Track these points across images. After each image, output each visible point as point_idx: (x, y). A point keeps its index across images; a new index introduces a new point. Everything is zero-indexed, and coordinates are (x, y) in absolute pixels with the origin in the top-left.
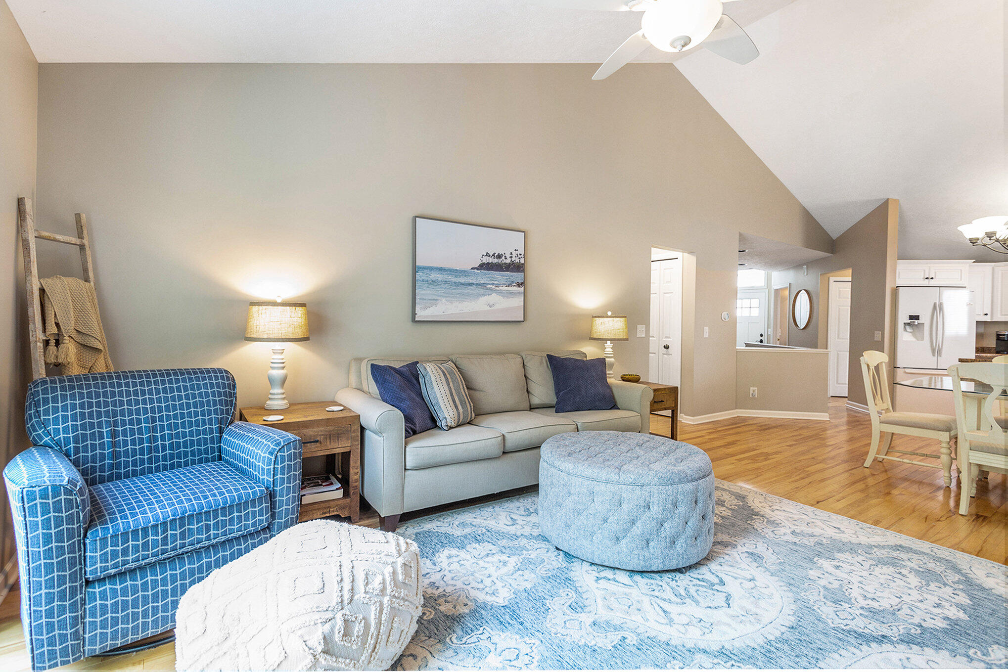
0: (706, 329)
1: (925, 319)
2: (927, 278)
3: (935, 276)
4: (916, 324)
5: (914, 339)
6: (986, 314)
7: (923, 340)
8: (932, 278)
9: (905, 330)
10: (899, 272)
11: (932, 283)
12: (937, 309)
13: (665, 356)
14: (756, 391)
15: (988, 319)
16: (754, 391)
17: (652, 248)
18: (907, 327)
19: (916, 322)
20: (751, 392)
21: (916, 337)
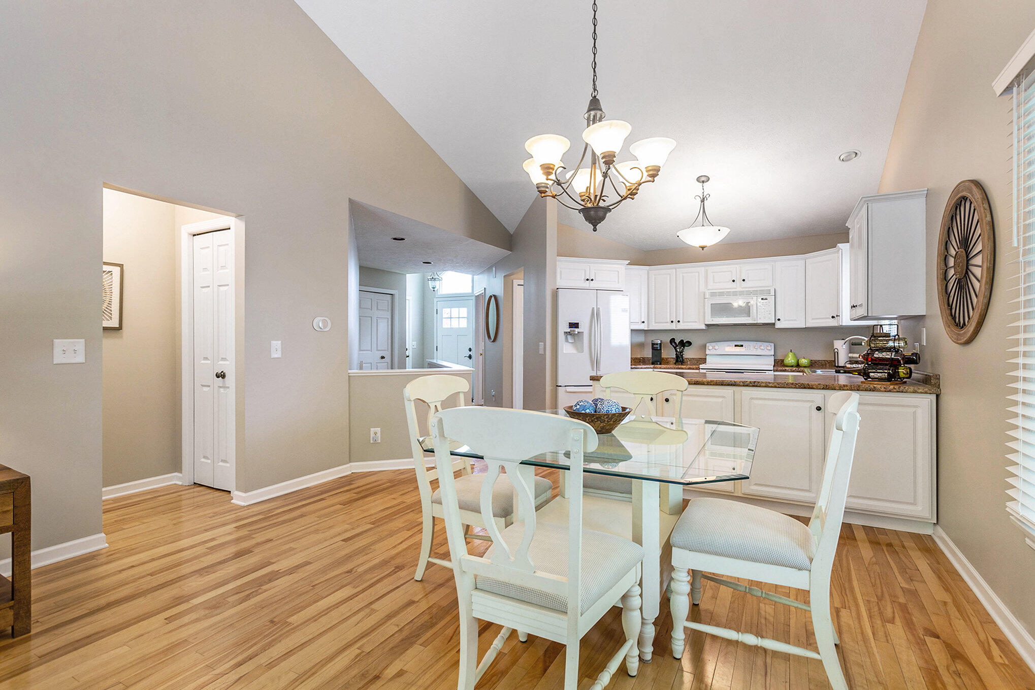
0: (276, 344)
1: (584, 328)
2: (587, 280)
3: (595, 278)
4: (577, 333)
5: (574, 351)
6: (643, 322)
7: (583, 352)
8: (592, 280)
9: (567, 340)
10: (561, 272)
11: (593, 285)
12: (595, 315)
13: (222, 390)
14: (379, 434)
15: (644, 327)
16: (376, 433)
17: (104, 188)
18: (569, 337)
19: (577, 330)
20: (372, 435)
21: (577, 349)
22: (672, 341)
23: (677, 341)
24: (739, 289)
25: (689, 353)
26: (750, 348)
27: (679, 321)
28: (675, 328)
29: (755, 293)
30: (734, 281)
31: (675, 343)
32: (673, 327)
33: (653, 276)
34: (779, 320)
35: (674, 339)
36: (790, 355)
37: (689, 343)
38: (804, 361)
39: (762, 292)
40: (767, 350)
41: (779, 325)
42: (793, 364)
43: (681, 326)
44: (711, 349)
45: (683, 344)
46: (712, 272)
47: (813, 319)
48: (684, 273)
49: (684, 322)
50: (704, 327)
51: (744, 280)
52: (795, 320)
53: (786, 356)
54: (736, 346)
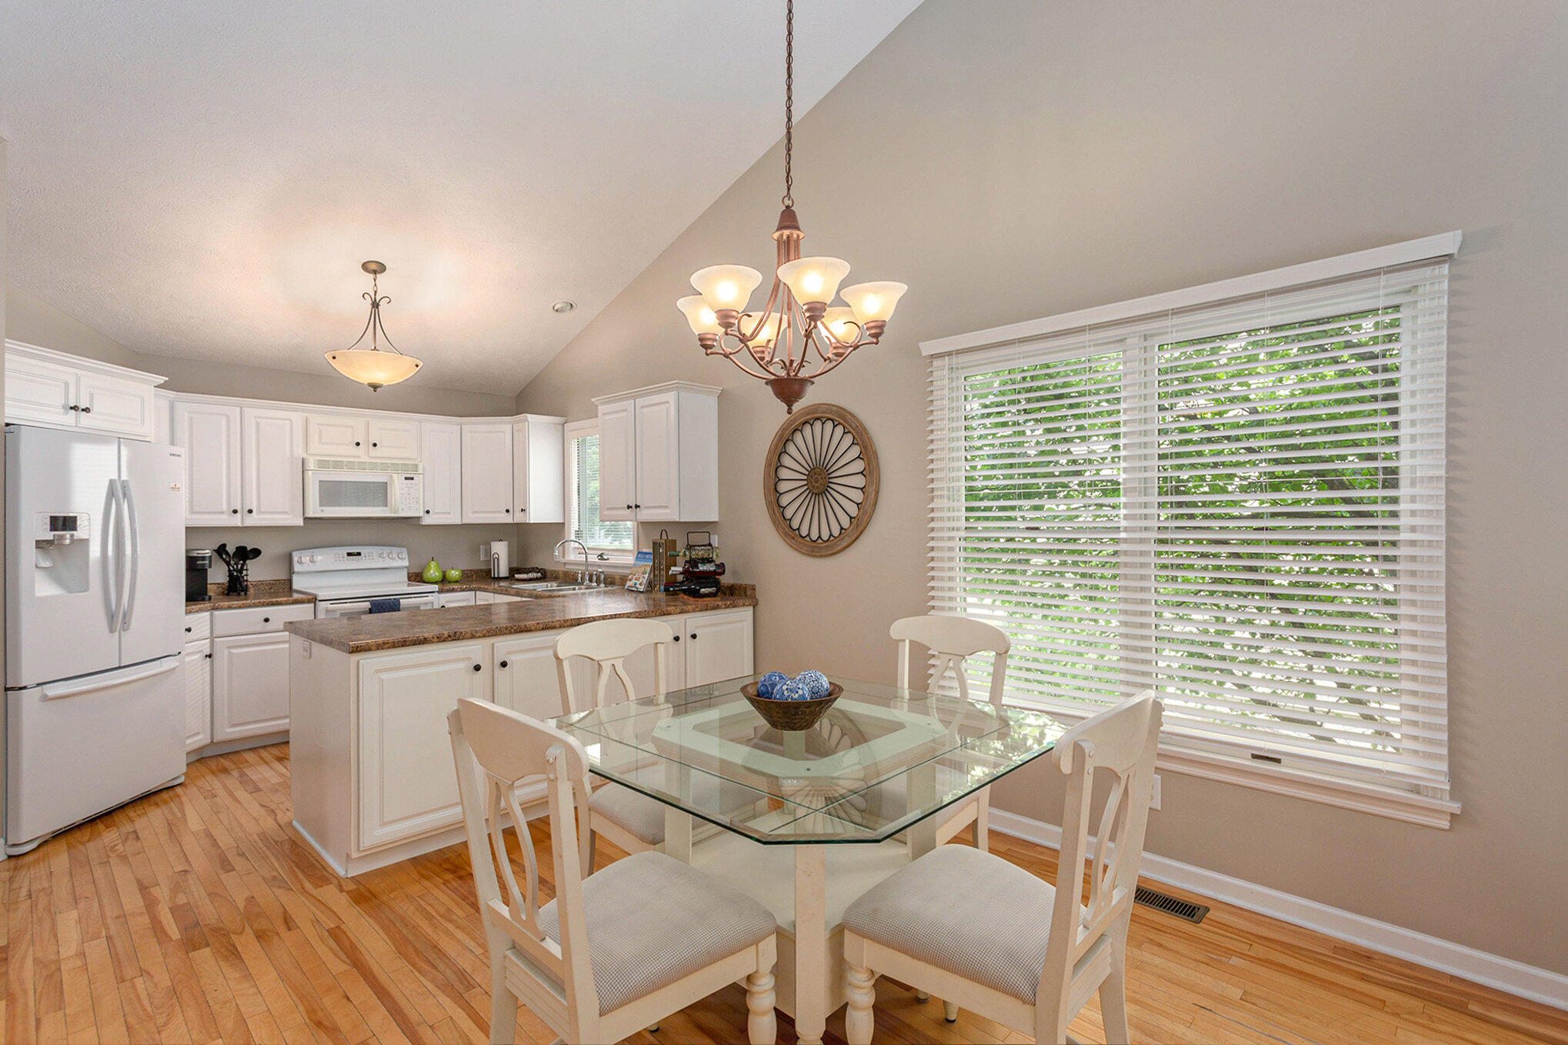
1: (87, 528)
4: (70, 542)
5: (55, 591)
9: (41, 562)
12: (119, 497)
18: (48, 552)
19: (70, 536)
22: (221, 550)
23: (231, 549)
24: (365, 459)
25: (255, 572)
26: (372, 557)
27: (250, 511)
28: (240, 525)
29: (395, 467)
30: (358, 444)
31: (227, 553)
32: (236, 521)
33: (186, 414)
34: (428, 512)
35: (224, 546)
36: (433, 564)
37: (256, 553)
38: (454, 574)
39: (405, 468)
40: (401, 560)
41: (427, 520)
42: (437, 579)
43: (251, 521)
44: (303, 561)
45: (245, 554)
46: (318, 424)
47: (474, 512)
48: (259, 417)
49: (259, 512)
50: (300, 522)
51: (375, 445)
52: (449, 513)
53: (426, 567)
54: (349, 554)
